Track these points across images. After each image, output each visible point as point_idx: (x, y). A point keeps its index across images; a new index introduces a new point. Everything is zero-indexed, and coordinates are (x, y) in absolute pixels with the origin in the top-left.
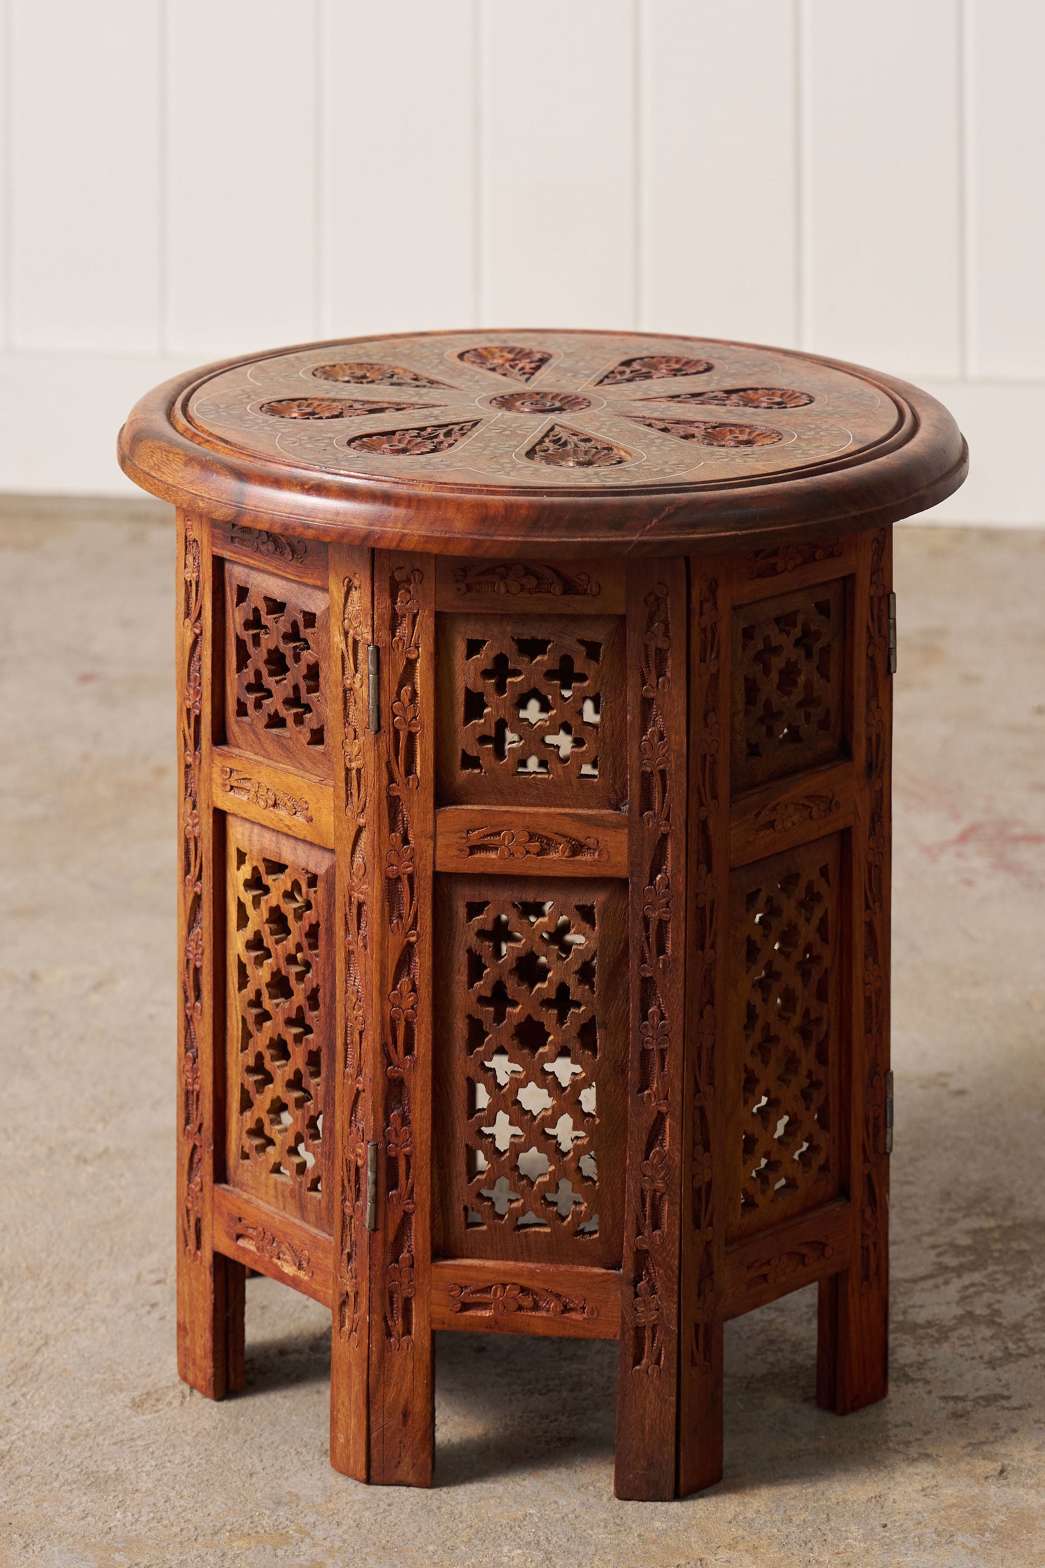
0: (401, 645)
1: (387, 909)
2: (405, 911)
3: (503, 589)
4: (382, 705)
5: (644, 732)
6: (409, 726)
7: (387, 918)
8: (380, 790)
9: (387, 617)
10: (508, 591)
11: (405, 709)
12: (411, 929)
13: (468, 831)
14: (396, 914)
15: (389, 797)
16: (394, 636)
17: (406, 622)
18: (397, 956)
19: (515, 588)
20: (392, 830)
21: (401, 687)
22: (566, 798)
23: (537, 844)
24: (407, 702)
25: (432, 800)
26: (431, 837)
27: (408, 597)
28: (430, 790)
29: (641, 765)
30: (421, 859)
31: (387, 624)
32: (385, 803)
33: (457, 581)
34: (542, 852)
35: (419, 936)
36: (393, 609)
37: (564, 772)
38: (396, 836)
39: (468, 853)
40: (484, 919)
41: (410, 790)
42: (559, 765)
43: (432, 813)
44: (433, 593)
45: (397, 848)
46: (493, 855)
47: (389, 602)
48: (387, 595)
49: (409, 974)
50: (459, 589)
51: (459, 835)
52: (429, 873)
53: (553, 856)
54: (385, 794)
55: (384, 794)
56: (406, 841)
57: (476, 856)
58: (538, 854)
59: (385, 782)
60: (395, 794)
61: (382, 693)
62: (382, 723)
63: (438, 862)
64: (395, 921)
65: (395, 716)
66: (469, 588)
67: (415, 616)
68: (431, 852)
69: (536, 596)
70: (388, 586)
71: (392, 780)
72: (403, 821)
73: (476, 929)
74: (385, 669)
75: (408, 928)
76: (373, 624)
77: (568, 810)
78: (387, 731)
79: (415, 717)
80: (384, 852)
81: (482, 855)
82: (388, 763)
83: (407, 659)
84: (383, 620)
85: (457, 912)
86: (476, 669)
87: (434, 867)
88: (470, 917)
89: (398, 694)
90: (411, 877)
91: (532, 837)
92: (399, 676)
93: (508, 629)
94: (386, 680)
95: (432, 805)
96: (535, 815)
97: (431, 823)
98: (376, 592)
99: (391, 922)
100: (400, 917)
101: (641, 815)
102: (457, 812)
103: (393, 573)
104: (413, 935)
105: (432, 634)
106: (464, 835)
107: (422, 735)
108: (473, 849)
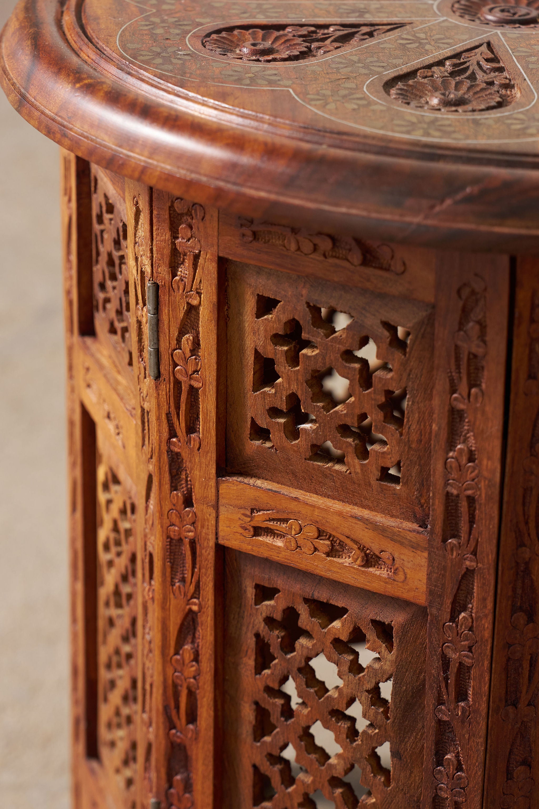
0: (181, 287)
1: (169, 570)
2: (188, 575)
3: (293, 247)
4: (162, 349)
5: (451, 445)
6: (191, 379)
7: (169, 579)
8: (160, 442)
9: (167, 252)
10: (299, 249)
11: (186, 360)
12: (192, 597)
13: (252, 511)
14: (179, 576)
15: (169, 451)
16: (174, 275)
17: (188, 263)
18: (179, 621)
19: (307, 247)
20: (174, 487)
21: (182, 333)
22: (366, 498)
23: (328, 542)
24: (188, 354)
25: (214, 466)
26: (213, 506)
27: (189, 234)
28: (212, 456)
29: (446, 484)
30: (203, 527)
31: (167, 260)
32: (165, 457)
33: (242, 225)
34: (332, 553)
35: (200, 606)
36: (173, 244)
37: (362, 470)
38: (177, 495)
39: (252, 533)
40: (273, 607)
41: (192, 450)
42: (356, 461)
43: (214, 481)
44: (216, 234)
45: (178, 508)
46: (279, 543)
47: (167, 236)
48: (166, 226)
49: (193, 642)
50: (244, 235)
51: (242, 511)
52: (212, 543)
53: (346, 561)
54: (166, 448)
55: (164, 448)
56: (188, 502)
57: (260, 538)
58: (328, 554)
59: (165, 435)
60: (176, 450)
61: (161, 335)
62: (162, 370)
63: (221, 534)
64: (177, 584)
65: (176, 365)
66: (255, 235)
67: (197, 257)
68: (213, 522)
69: (331, 260)
70: (167, 216)
71: (172, 434)
72: (187, 481)
73: (264, 615)
74: (165, 311)
75: (189, 595)
76: (152, 257)
77: (366, 513)
78: (167, 379)
79: (198, 371)
80: (166, 509)
81: (268, 540)
82: (168, 415)
83: (188, 303)
84: (162, 255)
85: (245, 592)
86: (266, 331)
87: (217, 538)
88: (259, 600)
89: (179, 341)
90: (193, 543)
91: (321, 534)
92: (179, 321)
93: (304, 292)
94: (166, 322)
95: (213, 471)
96: (326, 510)
97: (213, 490)
98: (155, 221)
99: (173, 584)
100: (183, 580)
101: (444, 540)
102: (241, 486)
103: (173, 202)
104: (195, 604)
105: (215, 282)
106: (248, 513)
107: (204, 392)
108: (257, 531)
